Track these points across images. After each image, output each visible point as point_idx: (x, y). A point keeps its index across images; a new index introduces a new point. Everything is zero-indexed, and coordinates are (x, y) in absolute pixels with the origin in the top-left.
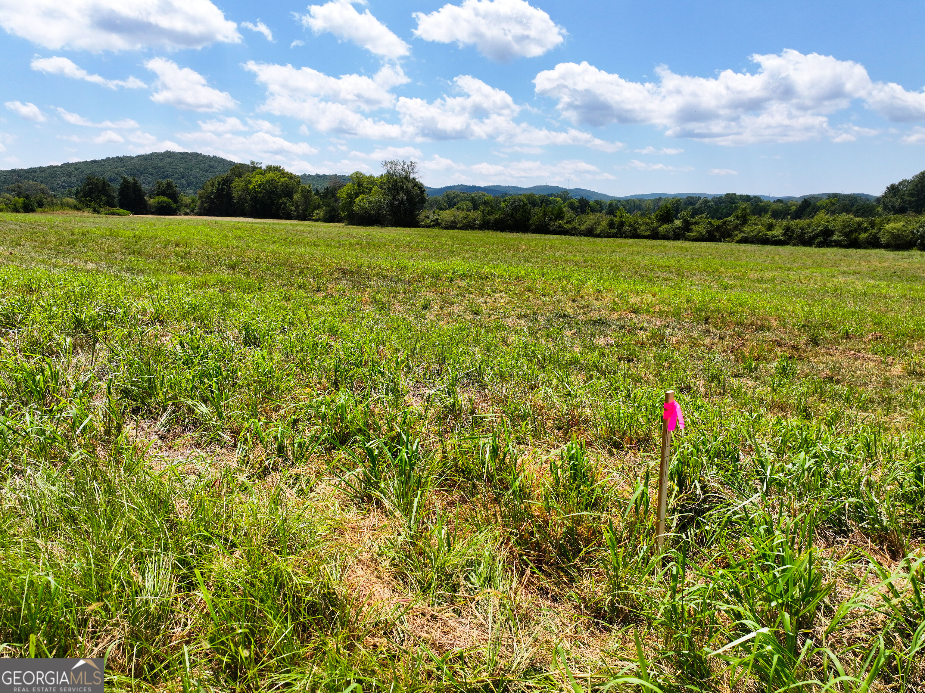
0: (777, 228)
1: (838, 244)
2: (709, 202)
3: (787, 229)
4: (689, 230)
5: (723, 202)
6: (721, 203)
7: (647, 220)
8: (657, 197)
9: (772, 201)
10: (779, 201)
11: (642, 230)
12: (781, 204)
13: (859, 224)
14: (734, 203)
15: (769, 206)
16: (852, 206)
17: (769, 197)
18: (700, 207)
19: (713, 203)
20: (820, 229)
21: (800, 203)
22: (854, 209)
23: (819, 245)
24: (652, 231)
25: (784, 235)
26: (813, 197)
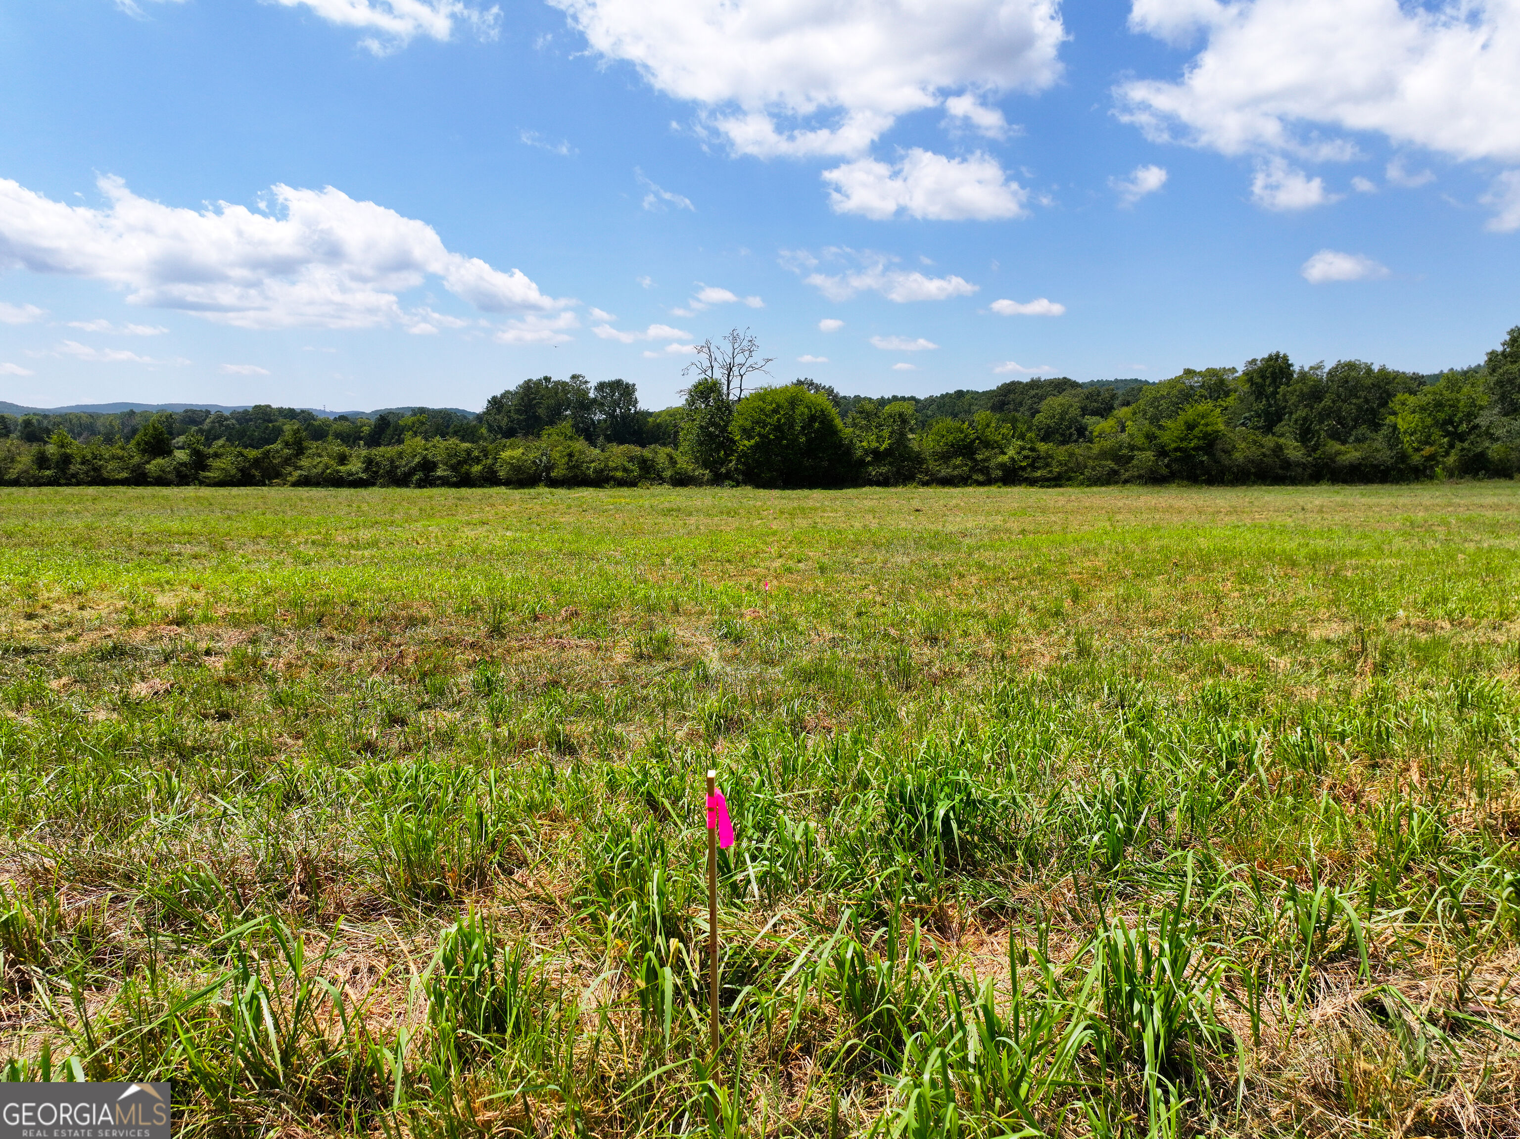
0: (354, 460)
1: (445, 483)
2: (226, 419)
3: (369, 462)
4: (205, 468)
5: (251, 420)
6: (247, 421)
7: (119, 451)
8: (127, 410)
9: (332, 418)
10: (343, 418)
11: (111, 469)
12: (347, 423)
13: (469, 452)
14: (271, 421)
15: (329, 426)
16: (448, 427)
17: (324, 412)
18: (212, 428)
19: (234, 421)
20: (417, 460)
21: (373, 421)
22: (451, 430)
23: (420, 485)
24: (132, 471)
25: (365, 470)
26: (390, 412)
